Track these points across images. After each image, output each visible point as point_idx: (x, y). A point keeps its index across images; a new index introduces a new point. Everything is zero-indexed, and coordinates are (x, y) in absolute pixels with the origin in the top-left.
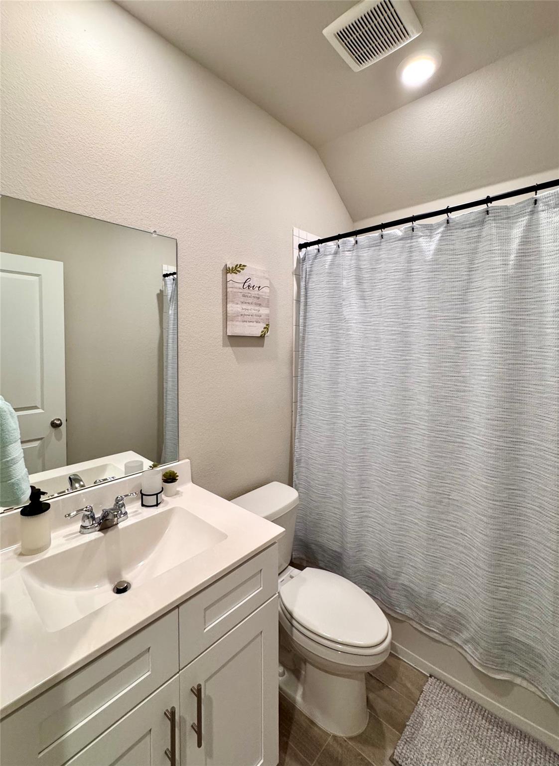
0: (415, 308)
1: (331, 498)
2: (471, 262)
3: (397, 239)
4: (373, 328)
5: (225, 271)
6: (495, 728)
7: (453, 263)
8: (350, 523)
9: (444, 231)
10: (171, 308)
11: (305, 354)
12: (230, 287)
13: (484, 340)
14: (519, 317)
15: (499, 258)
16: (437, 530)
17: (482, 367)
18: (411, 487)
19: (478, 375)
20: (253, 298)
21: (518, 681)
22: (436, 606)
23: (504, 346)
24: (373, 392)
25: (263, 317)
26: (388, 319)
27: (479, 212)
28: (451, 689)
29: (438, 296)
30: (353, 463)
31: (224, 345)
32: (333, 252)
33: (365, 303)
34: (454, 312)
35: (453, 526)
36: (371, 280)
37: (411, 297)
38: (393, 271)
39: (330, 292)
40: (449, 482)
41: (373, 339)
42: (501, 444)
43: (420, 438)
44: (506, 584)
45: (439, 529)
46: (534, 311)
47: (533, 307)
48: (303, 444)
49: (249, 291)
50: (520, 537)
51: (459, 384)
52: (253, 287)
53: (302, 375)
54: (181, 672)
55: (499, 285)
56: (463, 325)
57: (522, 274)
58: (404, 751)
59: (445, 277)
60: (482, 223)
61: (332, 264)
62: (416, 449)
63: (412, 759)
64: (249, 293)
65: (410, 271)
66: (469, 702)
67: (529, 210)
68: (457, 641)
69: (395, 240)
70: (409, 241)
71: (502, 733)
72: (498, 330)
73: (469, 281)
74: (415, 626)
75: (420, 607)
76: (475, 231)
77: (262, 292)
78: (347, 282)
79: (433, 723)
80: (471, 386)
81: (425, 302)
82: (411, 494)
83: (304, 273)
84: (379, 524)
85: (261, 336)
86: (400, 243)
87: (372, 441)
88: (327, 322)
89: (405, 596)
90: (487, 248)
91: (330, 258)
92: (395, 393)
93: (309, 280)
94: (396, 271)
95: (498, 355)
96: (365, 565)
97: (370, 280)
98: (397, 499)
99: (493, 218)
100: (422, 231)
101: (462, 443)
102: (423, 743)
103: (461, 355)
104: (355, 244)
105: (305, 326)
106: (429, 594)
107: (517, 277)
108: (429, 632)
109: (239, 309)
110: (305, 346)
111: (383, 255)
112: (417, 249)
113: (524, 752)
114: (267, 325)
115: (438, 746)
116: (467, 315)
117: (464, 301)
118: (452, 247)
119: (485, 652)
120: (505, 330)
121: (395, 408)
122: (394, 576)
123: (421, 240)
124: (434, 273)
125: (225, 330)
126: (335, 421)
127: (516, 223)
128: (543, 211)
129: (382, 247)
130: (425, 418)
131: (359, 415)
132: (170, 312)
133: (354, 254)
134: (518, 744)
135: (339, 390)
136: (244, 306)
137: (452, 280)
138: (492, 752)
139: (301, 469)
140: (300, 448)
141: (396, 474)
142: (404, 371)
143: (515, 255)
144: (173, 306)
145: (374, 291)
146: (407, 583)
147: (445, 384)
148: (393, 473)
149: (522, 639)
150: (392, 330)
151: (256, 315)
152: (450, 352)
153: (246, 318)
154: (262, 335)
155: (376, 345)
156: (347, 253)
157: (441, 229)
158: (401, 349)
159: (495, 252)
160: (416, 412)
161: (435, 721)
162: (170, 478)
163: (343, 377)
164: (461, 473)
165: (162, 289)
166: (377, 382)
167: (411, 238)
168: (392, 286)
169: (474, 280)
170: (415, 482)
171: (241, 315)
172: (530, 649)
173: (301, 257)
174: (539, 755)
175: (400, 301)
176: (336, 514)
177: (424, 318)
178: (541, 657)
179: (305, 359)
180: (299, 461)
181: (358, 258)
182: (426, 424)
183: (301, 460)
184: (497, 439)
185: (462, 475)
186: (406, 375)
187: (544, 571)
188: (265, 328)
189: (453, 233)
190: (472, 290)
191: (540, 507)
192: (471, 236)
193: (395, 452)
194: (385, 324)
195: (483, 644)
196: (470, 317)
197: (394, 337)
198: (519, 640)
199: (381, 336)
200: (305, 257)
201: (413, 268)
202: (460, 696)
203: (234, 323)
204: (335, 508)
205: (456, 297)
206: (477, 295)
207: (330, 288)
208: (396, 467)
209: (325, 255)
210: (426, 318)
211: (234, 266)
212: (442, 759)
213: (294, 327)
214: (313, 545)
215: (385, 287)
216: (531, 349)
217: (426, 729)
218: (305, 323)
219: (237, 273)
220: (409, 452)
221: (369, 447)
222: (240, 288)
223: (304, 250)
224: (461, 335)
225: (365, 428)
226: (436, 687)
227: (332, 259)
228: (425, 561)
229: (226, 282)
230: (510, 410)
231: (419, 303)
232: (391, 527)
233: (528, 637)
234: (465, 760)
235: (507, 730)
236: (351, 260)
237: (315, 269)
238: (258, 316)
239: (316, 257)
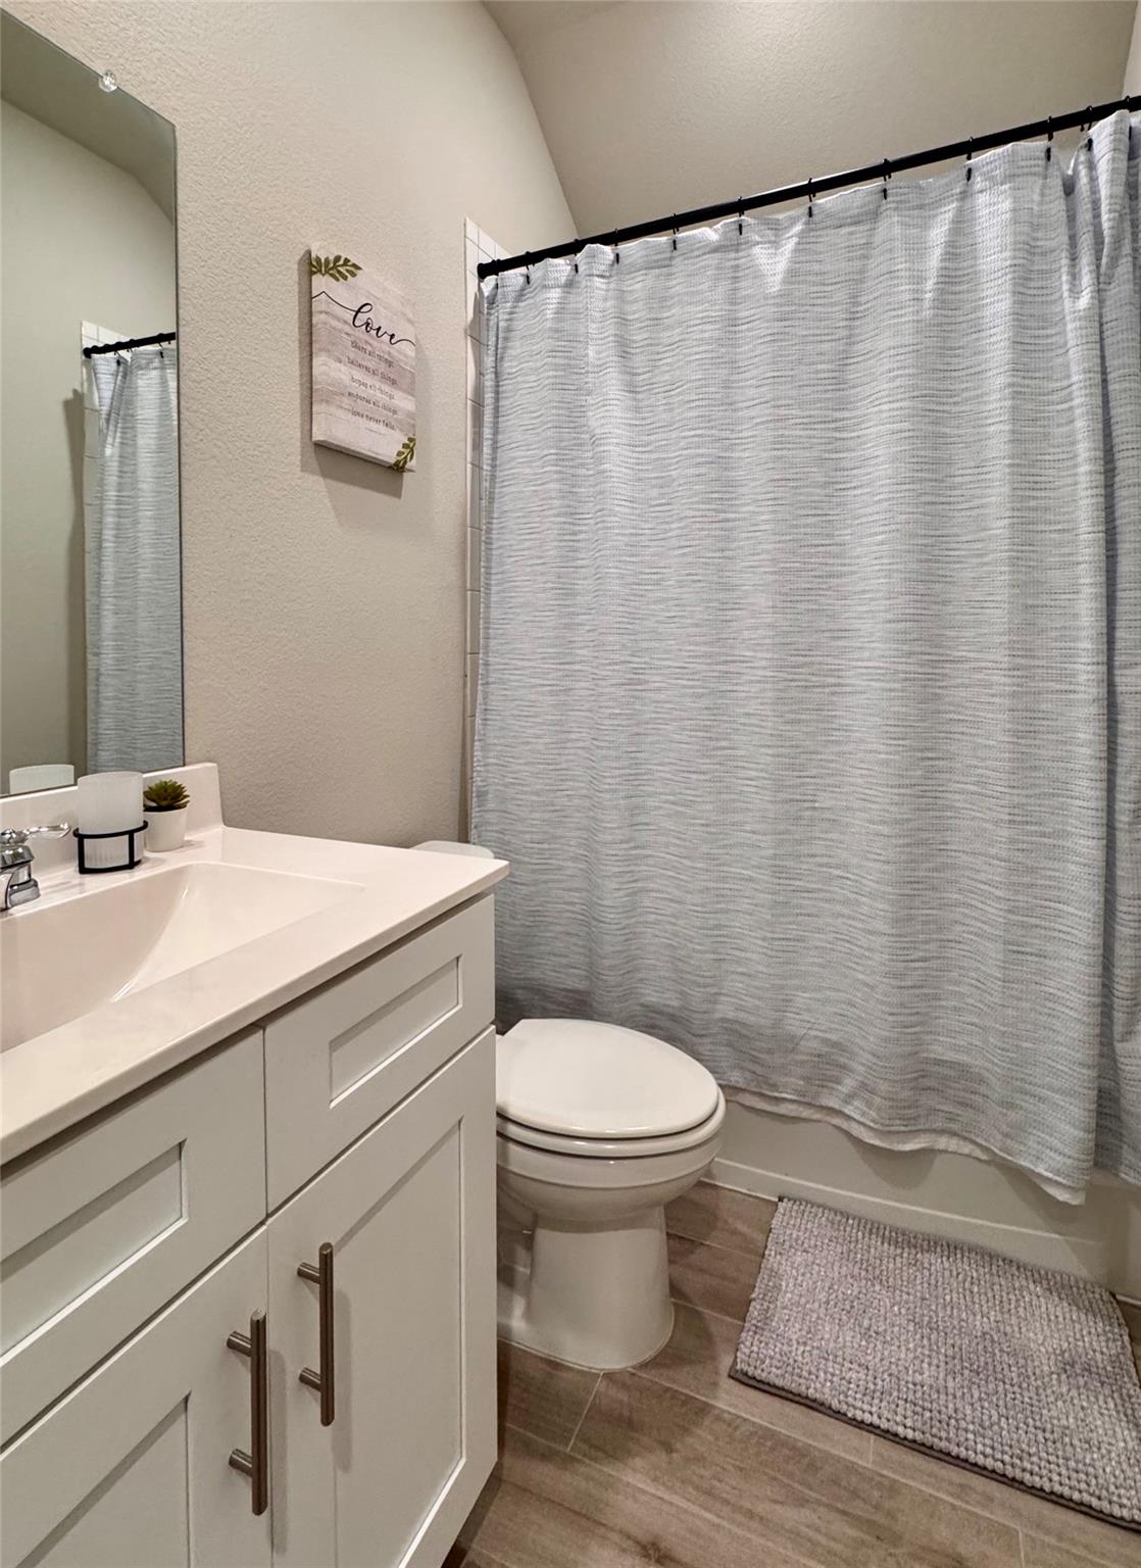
0: (745, 404)
1: (560, 868)
2: (854, 300)
3: (708, 249)
4: (654, 456)
5: (306, 268)
6: (906, 1250)
7: (819, 301)
8: (608, 910)
9: (803, 231)
10: (110, 440)
11: (494, 536)
12: (321, 312)
13: (881, 459)
14: (941, 408)
15: (907, 287)
16: (792, 882)
17: (876, 517)
18: (739, 801)
19: (871, 535)
20: (376, 359)
21: (943, 1142)
22: (791, 1044)
23: (916, 467)
24: (655, 603)
25: (400, 416)
26: (689, 430)
27: (871, 193)
28: (821, 1210)
29: (791, 373)
30: (616, 768)
31: (304, 467)
32: (563, 280)
33: (635, 399)
34: (821, 409)
35: (821, 865)
36: (651, 345)
37: (738, 381)
38: (698, 322)
39: (556, 377)
40: (814, 772)
41: (654, 482)
42: (912, 668)
43: (755, 688)
44: (921, 954)
45: (794, 879)
46: (965, 395)
47: (964, 386)
48: (492, 754)
49: (365, 337)
50: (945, 853)
51: (831, 561)
52: (379, 329)
53: (488, 586)
54: (270, 1221)
55: (907, 343)
56: (837, 435)
57: (947, 320)
58: (755, 1349)
59: (804, 333)
60: (874, 215)
61: (561, 310)
62: (747, 714)
63: (771, 1358)
64: (367, 342)
65: (733, 322)
66: (856, 1222)
67: (958, 190)
68: (831, 1104)
69: (700, 252)
70: (733, 255)
71: (919, 1255)
72: (907, 434)
73: (851, 340)
74: (747, 1104)
75: (760, 1055)
76: (859, 235)
77: (398, 351)
78: (597, 351)
79: (800, 1278)
80: (853, 561)
81: (766, 388)
82: (738, 817)
83: (492, 333)
84: (671, 900)
85: (397, 464)
86: (713, 260)
87: (653, 716)
88: (551, 447)
89: (729, 1045)
90: (884, 268)
91: (555, 295)
92: (705, 596)
93: (503, 353)
94: (705, 321)
95: (907, 487)
96: (642, 1001)
97: (648, 345)
98: (710, 833)
99: (895, 205)
100: (757, 233)
101: (839, 685)
102: (788, 1320)
103: (834, 499)
104: (612, 265)
105: (494, 466)
106: (777, 1023)
107: (938, 325)
108: (777, 1105)
109: (343, 377)
110: (495, 515)
111: (677, 285)
112: (747, 271)
113: (958, 1274)
114: (411, 440)
115: (815, 1315)
116: (846, 414)
117: (839, 382)
118: (816, 267)
119: (886, 1102)
120: (918, 434)
121: (704, 630)
122: (705, 1007)
123: (757, 250)
124: (784, 323)
125: (307, 427)
126: (568, 683)
127: (935, 216)
128: (981, 192)
129: (674, 270)
130: (767, 641)
131: (628, 659)
132: (108, 451)
133: (612, 286)
134: (946, 1265)
135: (578, 610)
136: (358, 374)
137: (819, 338)
138: (908, 1294)
139: (488, 816)
140: (485, 765)
141: (707, 777)
142: (721, 545)
143: (935, 280)
144: (118, 434)
145: (657, 371)
146: (731, 1015)
147: (805, 563)
148: (702, 777)
149: (950, 1056)
150: (698, 455)
151: (384, 407)
152: (812, 495)
153: (361, 406)
154: (398, 462)
155: (662, 495)
156: (598, 282)
157: (798, 227)
158: (716, 495)
159: (900, 274)
160: (746, 634)
161: (803, 1275)
162: (166, 799)
163: (585, 579)
164: (836, 749)
165: (79, 389)
166: (662, 579)
167: (737, 248)
168: (698, 357)
169: (859, 339)
170: (746, 789)
171: (350, 394)
172: (963, 1070)
173: (486, 294)
174: (981, 1270)
175: (713, 390)
176: (572, 903)
177: (763, 423)
178: (981, 1080)
179: (494, 546)
180: (482, 795)
181: (621, 297)
182: (769, 656)
183: (487, 792)
184: (904, 660)
185: (839, 754)
186: (727, 553)
187: (987, 908)
188: (405, 446)
189: (820, 236)
190: (855, 360)
191: (977, 783)
192: (854, 242)
193: (706, 729)
194: (683, 444)
195: (883, 1087)
196: (851, 418)
197: (703, 470)
198: (942, 1061)
199: (673, 473)
200: (496, 295)
201: (740, 315)
202: (839, 1218)
203: (333, 409)
204: (570, 890)
205: (826, 375)
206: (865, 370)
207: (556, 367)
208: (708, 761)
209: (545, 287)
210: (767, 421)
211: (332, 258)
212: (827, 1336)
213: (469, 466)
214: (519, 991)
215: (679, 361)
216: (961, 472)
217: (789, 1295)
218: (494, 459)
219: (337, 280)
220: (735, 726)
221: (649, 731)
222: (346, 322)
223: (491, 280)
224: (834, 456)
225: (639, 687)
226: (794, 1214)
227: (561, 298)
228: (769, 952)
229: (308, 297)
230: (926, 598)
231: (752, 392)
232: (697, 898)
233: (956, 1049)
234: (866, 1323)
235: (925, 1247)
236: (605, 299)
237: (518, 325)
238: (389, 410)
239: (520, 295)
